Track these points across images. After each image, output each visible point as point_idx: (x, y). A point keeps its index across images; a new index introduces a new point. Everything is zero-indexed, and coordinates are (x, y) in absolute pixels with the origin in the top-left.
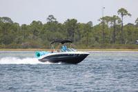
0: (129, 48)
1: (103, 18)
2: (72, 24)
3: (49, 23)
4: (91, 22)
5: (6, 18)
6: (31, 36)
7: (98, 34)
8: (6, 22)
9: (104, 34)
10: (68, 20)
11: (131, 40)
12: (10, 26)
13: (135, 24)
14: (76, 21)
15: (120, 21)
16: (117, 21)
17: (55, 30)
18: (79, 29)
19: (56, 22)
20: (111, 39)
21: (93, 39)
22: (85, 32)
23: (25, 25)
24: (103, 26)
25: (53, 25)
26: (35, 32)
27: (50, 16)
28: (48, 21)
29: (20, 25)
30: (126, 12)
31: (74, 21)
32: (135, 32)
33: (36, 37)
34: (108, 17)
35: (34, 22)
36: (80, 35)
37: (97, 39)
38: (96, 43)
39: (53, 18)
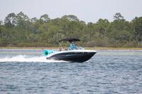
2: (140, 22)
3: (116, 21)
5: (72, 16)
6: (97, 34)
8: (72, 20)
10: (136, 18)
12: (76, 24)
17: (122, 28)
19: (123, 20)
23: (91, 23)
26: (101, 30)
27: (117, 14)
28: (115, 19)
29: (87, 24)
33: (102, 35)
35: (100, 20)
39: (120, 16)
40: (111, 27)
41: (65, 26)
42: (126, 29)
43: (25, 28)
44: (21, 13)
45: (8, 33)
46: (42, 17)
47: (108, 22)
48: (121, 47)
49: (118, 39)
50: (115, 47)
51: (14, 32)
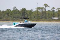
0: (49, 21)
1: (37, 8)
2: (24, 11)
4: (32, 10)
7: (35, 15)
9: (38, 15)
10: (22, 9)
11: (50, 18)
13: (51, 11)
14: (26, 9)
15: (45, 9)
16: (43, 9)
17: (16, 13)
18: (27, 13)
19: (17, 10)
20: (41, 17)
21: (33, 17)
22: (30, 14)
23: (3, 11)
24: (37, 11)
25: (15, 11)
26: (8, 14)
27: (14, 7)
28: (14, 9)
29: (1, 11)
30: (47, 5)
31: (25, 9)
32: (51, 14)
33: (8, 16)
34: (39, 7)
36: (27, 15)
37: (35, 17)
38: (34, 19)
39: (16, 8)
40: (12, 13)
42: (18, 14)
48: (16, 21)
49: (15, 18)
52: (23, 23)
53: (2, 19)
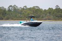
3: (56, 9)
5: (37, 7)
6: (48, 14)
12: (39, 10)
17: (59, 12)
19: (59, 8)
26: (50, 13)
27: (57, 6)
29: (43, 10)
35: (49, 8)
40: (54, 11)
41: (34, 11)
42: (61, 12)
43: (16, 12)
44: (15, 5)
45: (9, 14)
46: (24, 7)
47: (53, 9)
48: (58, 20)
50: (56, 20)
51: (12, 14)
52: (29, 22)
53: (44, 18)
